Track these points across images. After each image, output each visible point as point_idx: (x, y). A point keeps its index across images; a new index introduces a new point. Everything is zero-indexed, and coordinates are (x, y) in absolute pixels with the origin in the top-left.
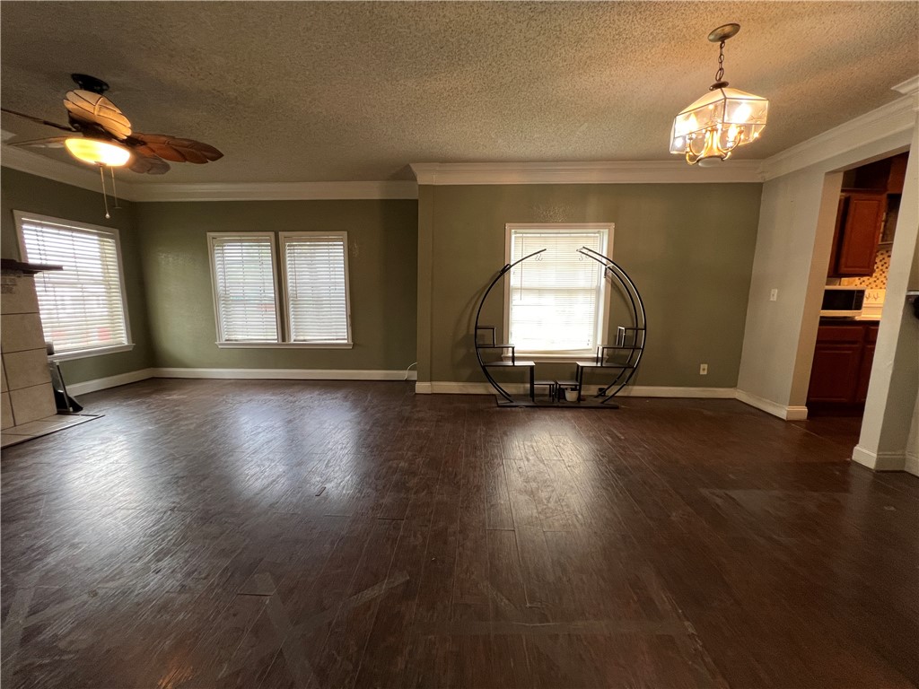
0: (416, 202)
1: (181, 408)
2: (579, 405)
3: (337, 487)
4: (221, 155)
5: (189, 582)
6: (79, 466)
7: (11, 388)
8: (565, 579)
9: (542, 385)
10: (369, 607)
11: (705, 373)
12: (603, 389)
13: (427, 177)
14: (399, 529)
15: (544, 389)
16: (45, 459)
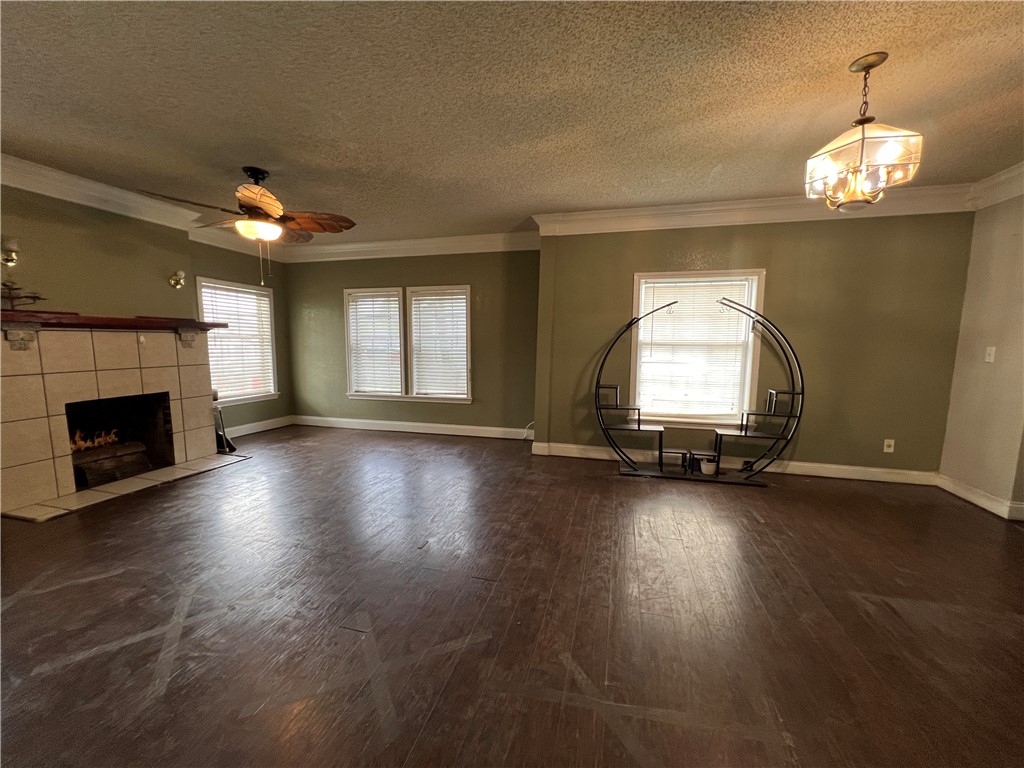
0: (537, 253)
1: (312, 455)
2: (718, 479)
3: (438, 542)
4: (354, 224)
5: (304, 611)
6: (230, 500)
7: (186, 428)
8: (653, 664)
9: (673, 454)
10: (450, 658)
11: (891, 450)
12: (749, 462)
13: (549, 228)
14: (491, 590)
15: (677, 458)
16: (205, 492)
